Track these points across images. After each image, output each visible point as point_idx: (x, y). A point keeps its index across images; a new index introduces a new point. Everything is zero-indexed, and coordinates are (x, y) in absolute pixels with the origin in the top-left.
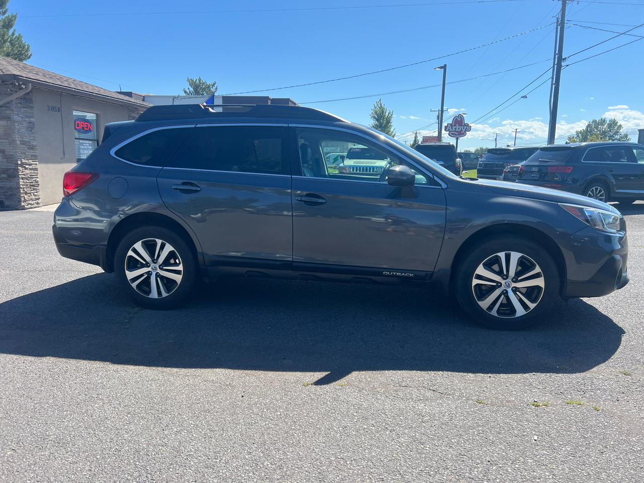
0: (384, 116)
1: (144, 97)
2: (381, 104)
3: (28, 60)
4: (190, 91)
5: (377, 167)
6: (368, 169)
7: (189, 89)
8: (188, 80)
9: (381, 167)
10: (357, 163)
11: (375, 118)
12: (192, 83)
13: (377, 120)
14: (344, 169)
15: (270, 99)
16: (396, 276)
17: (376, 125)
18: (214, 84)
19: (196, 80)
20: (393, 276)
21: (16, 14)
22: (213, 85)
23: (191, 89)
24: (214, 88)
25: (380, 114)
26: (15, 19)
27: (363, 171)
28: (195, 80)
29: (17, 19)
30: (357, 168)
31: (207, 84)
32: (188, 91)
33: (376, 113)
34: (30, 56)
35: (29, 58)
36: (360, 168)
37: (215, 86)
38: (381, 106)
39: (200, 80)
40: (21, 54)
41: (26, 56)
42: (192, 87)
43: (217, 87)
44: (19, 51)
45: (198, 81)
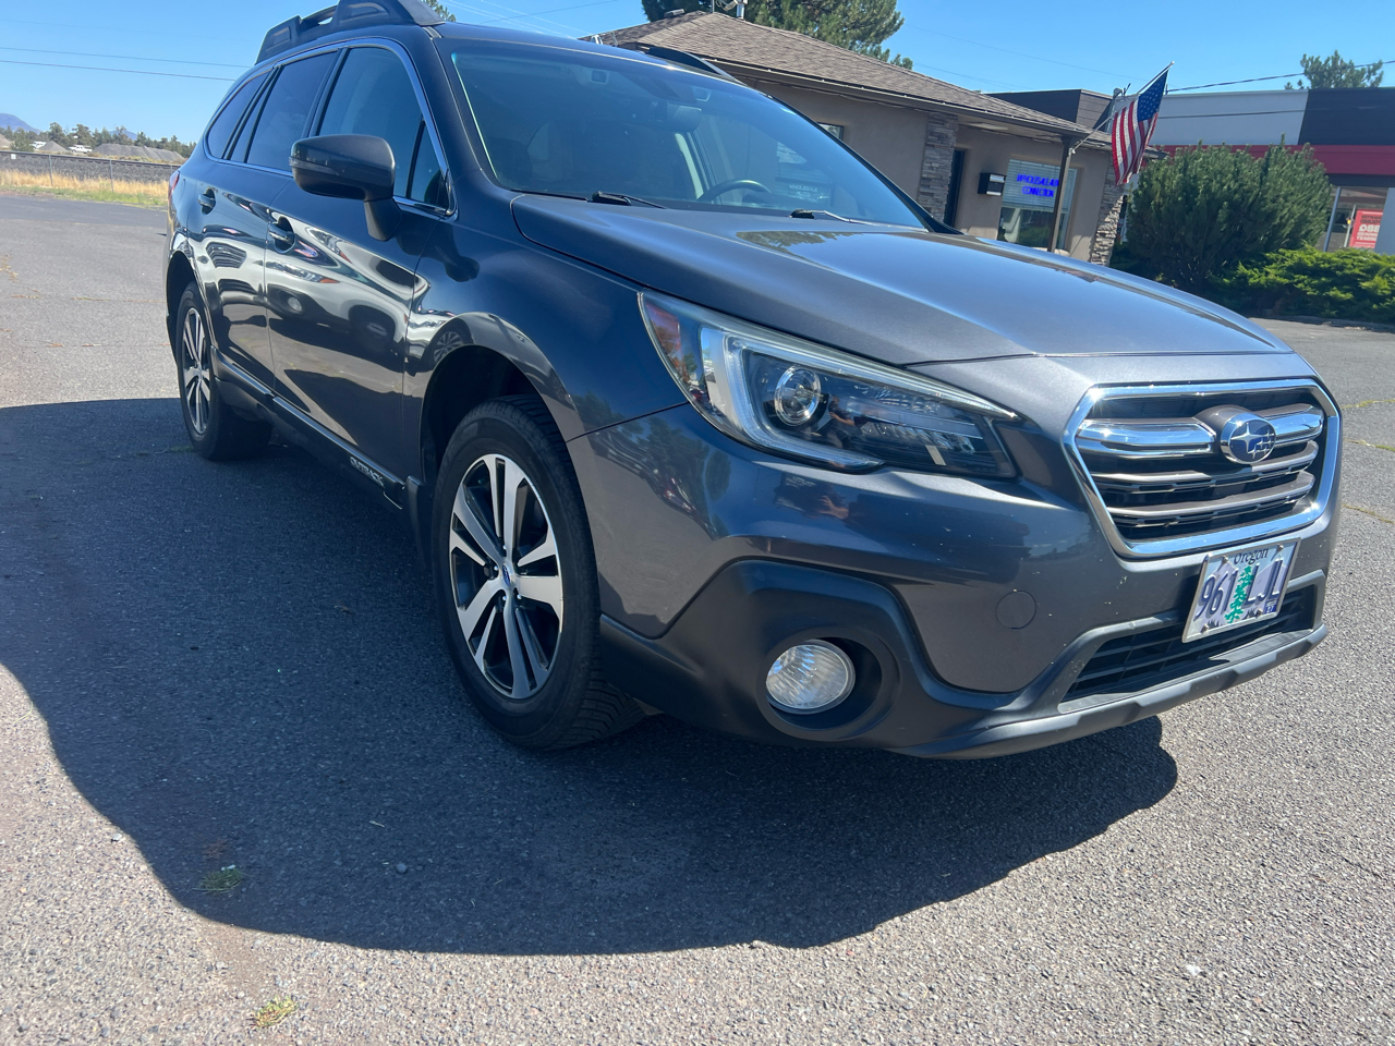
1: (1111, 100)
3: (896, 33)
4: (1302, 89)
7: (1300, 83)
8: (1304, 62)
12: (1314, 69)
18: (1376, 68)
19: (1327, 61)
22: (1371, 72)
23: (1307, 84)
24: (1373, 78)
28: (1322, 61)
31: (1353, 70)
32: (1297, 89)
34: (900, 24)
35: (896, 30)
37: (1378, 72)
39: (1336, 58)
40: (877, 22)
41: (891, 25)
42: (1310, 78)
43: (1381, 75)
44: (873, 15)
45: (1330, 63)
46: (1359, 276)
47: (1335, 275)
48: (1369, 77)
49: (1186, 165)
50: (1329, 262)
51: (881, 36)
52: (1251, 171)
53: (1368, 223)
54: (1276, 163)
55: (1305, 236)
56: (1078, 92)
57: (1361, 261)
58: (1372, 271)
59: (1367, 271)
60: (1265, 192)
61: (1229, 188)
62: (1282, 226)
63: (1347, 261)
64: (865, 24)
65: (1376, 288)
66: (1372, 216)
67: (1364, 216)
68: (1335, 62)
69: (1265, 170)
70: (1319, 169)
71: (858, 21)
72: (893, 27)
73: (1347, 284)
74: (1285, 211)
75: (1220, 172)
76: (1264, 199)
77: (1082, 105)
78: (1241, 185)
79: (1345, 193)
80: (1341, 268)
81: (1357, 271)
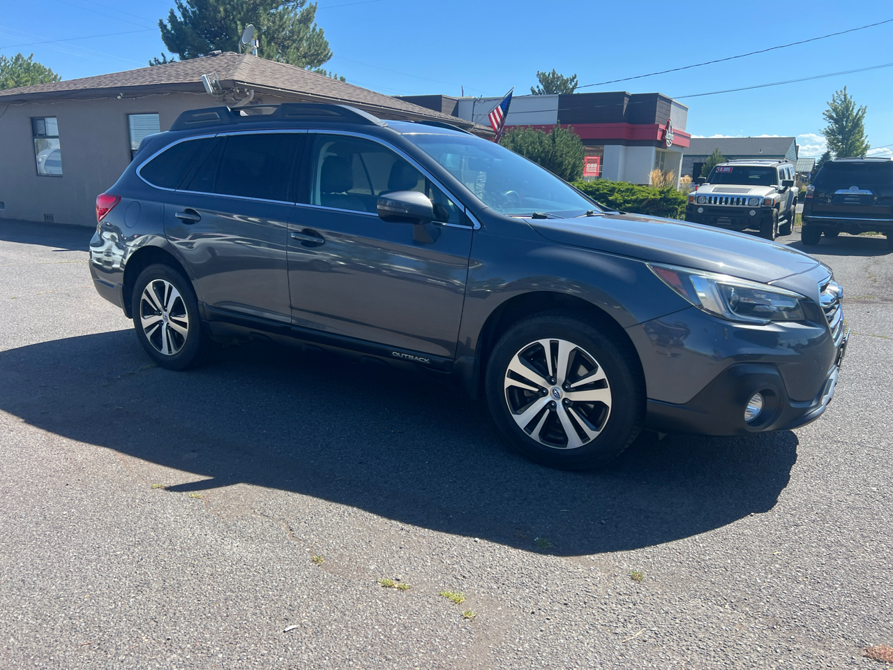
0: (849, 115)
1: (458, 101)
2: (845, 95)
3: (329, 61)
4: (539, 90)
5: (751, 198)
6: (741, 200)
7: (538, 87)
8: (538, 75)
9: (758, 198)
10: (719, 190)
11: (831, 117)
12: (544, 79)
13: (836, 121)
14: (695, 199)
15: (628, 96)
16: (408, 360)
17: (832, 131)
18: (574, 78)
19: (549, 74)
20: (403, 359)
21: (316, 3)
22: (572, 80)
23: (541, 87)
24: (573, 84)
25: (843, 113)
26: (314, 11)
27: (732, 203)
28: (547, 74)
29: (317, 10)
30: (721, 199)
31: (563, 80)
32: (537, 90)
33: (835, 110)
34: (331, 56)
35: (329, 59)
36: (727, 199)
37: (575, 80)
38: (845, 98)
39: (554, 73)
40: (318, 55)
41: (325, 56)
42: (542, 84)
43: (577, 81)
44: (316, 50)
45: (551, 75)
46: (607, 194)
47: (596, 194)
48: (571, 83)
49: (514, 139)
50: (591, 187)
51: (320, 62)
52: (546, 140)
53: (591, 163)
54: (558, 136)
55: (576, 174)
56: (440, 97)
57: (606, 186)
58: (612, 190)
59: (610, 191)
60: (556, 152)
61: (538, 151)
62: (566, 169)
63: (600, 186)
64: (312, 55)
65: (616, 199)
66: (592, 159)
67: (588, 160)
68: (553, 75)
69: (554, 140)
70: (577, 138)
71: (306, 53)
72: (327, 57)
73: (602, 198)
74: (566, 162)
75: (533, 142)
76: (556, 156)
77: (443, 103)
78: (544, 149)
79: (586, 148)
80: (598, 190)
81: (605, 191)
